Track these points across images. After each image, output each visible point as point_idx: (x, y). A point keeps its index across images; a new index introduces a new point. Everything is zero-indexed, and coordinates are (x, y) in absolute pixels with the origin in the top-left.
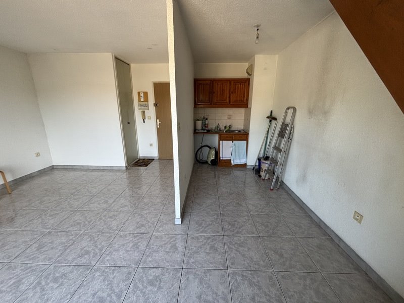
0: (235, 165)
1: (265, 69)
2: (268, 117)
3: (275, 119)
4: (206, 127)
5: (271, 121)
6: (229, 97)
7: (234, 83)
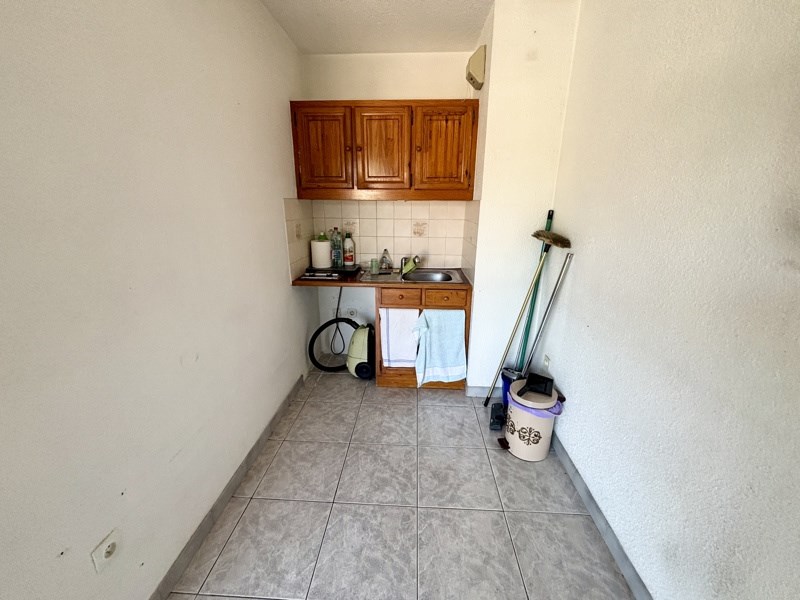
0: (431, 383)
1: (532, 56)
2: (537, 235)
3: (564, 242)
4: (346, 259)
5: (547, 249)
6: (410, 165)
7: (425, 115)
